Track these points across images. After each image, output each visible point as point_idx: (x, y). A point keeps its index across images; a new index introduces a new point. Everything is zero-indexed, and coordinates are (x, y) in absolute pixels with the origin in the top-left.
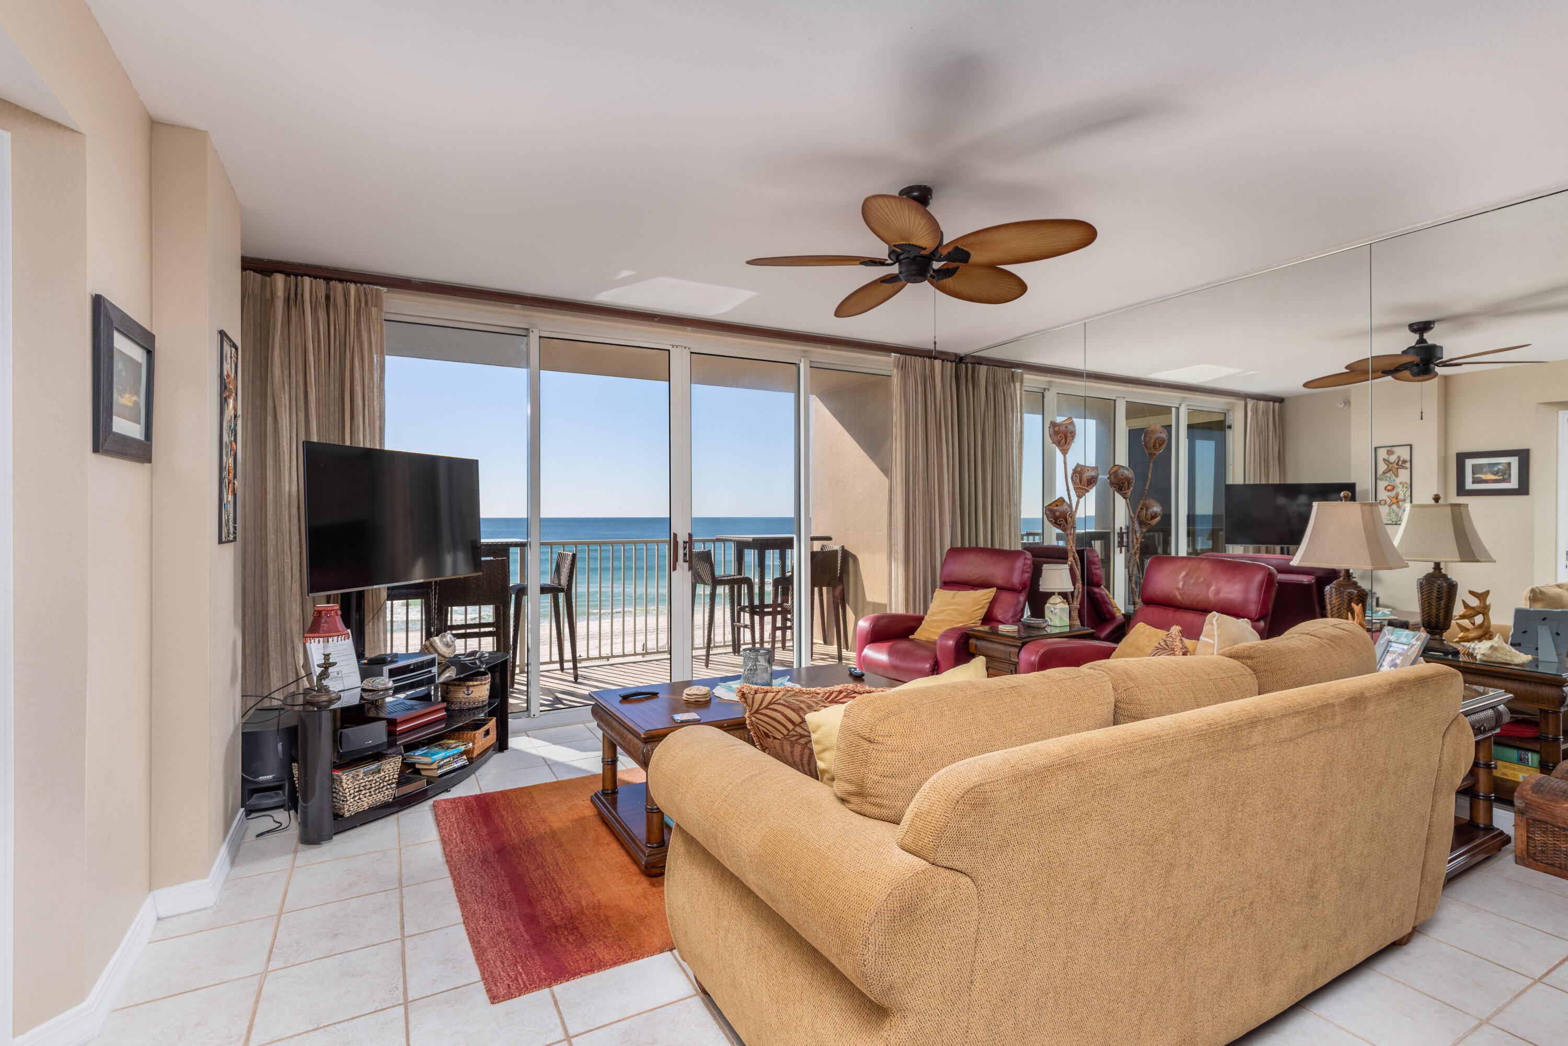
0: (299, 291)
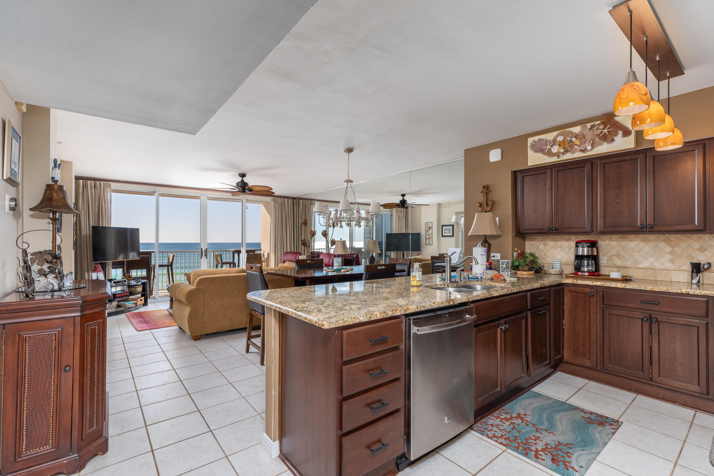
0: (87, 184)
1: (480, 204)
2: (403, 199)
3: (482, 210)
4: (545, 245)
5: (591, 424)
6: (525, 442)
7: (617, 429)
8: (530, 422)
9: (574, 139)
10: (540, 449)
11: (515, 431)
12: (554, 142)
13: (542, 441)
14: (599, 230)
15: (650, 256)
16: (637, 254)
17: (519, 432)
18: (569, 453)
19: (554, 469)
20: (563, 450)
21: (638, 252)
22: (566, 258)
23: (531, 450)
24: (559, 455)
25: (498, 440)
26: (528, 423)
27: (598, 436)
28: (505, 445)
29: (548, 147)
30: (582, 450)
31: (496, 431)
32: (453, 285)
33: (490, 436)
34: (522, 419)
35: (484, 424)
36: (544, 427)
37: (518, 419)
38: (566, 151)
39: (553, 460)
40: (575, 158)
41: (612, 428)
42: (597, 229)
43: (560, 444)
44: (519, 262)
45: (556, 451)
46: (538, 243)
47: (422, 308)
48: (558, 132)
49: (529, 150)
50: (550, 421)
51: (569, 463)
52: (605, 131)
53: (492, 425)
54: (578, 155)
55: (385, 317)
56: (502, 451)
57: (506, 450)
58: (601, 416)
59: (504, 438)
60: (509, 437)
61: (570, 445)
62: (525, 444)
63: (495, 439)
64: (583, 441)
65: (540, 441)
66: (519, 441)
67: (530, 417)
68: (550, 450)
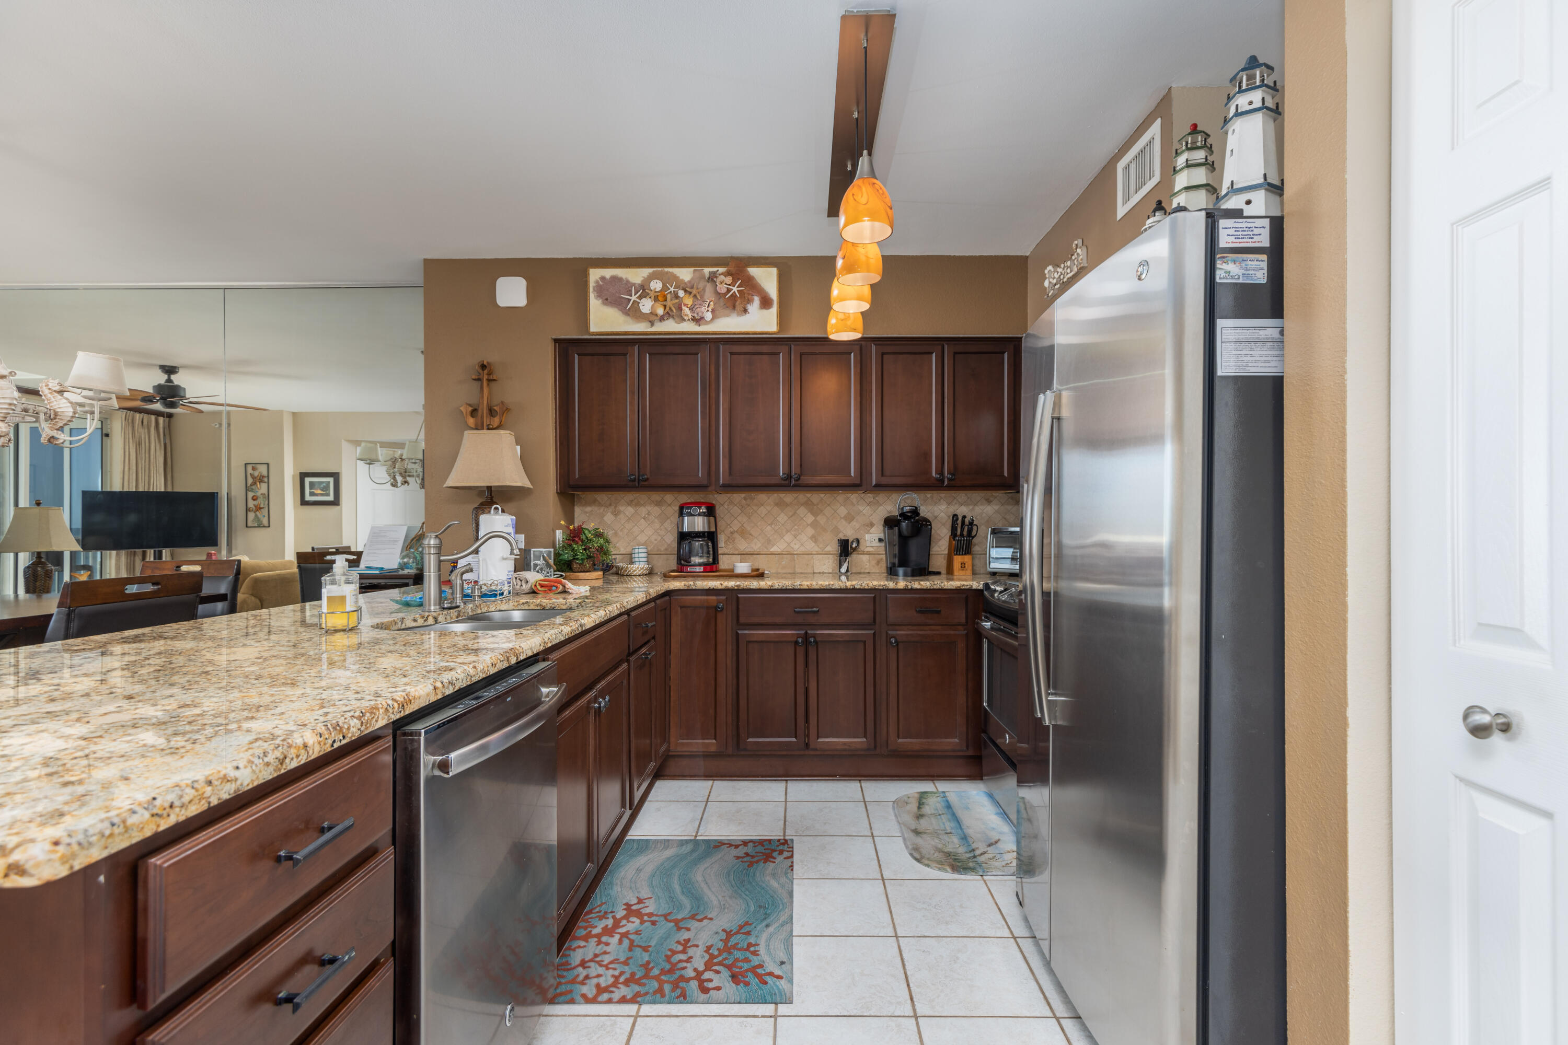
1: (470, 409)
2: (169, 380)
3: (476, 425)
4: (616, 514)
5: (755, 865)
6: (668, 967)
7: (792, 856)
8: (657, 915)
9: (681, 293)
10: (701, 968)
11: (638, 951)
12: (643, 290)
13: (697, 946)
14: (721, 482)
15: (788, 531)
16: (769, 528)
17: (645, 949)
18: (750, 945)
19: (744, 998)
20: (739, 946)
21: (771, 525)
22: (656, 540)
23: (688, 980)
24: (737, 960)
25: (613, 996)
26: (654, 918)
27: (774, 884)
28: (633, 1000)
29: (634, 298)
30: (767, 926)
31: (599, 976)
32: (448, 617)
33: (590, 996)
34: (638, 914)
35: (564, 970)
36: (687, 912)
37: (633, 919)
38: (668, 315)
39: (735, 978)
40: (683, 333)
41: (785, 858)
42: (718, 479)
43: (729, 934)
44: (573, 550)
45: (730, 953)
46: (602, 510)
47: (448, 688)
48: (650, 270)
49: (592, 296)
50: (689, 892)
51: (761, 966)
52: (735, 289)
53: (583, 964)
54: (688, 327)
55: (336, 746)
56: (631, 1020)
57: (638, 1011)
58: (761, 842)
59: (622, 983)
60: (633, 974)
61: (744, 928)
62: (671, 971)
63: (605, 996)
64: (760, 907)
65: (695, 949)
66: (656, 972)
67: (652, 901)
68: (720, 959)
